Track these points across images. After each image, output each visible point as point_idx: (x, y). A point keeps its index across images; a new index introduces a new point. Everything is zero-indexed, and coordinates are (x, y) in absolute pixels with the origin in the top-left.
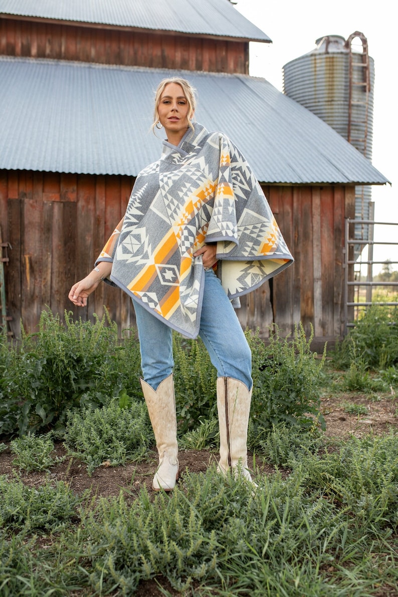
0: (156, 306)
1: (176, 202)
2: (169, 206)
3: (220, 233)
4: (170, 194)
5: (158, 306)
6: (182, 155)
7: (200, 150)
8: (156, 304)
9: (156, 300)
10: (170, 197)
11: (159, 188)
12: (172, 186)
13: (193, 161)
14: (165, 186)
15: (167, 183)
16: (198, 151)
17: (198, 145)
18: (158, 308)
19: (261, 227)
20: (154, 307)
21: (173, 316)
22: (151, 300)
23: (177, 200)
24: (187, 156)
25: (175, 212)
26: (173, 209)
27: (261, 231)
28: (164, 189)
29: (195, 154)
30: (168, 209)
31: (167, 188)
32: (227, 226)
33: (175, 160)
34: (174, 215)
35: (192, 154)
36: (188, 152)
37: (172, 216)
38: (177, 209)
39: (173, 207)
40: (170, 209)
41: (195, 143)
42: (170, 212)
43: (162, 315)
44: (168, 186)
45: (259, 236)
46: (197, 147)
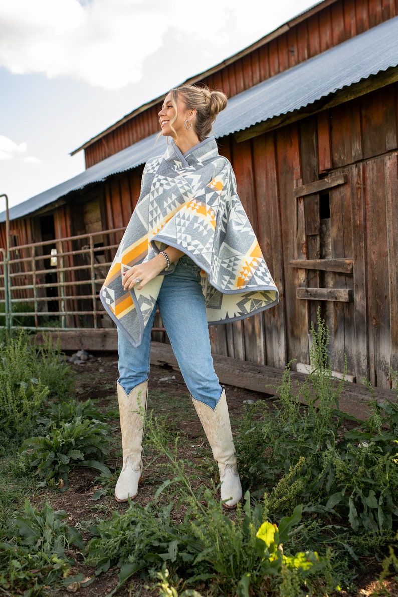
0: (111, 303)
1: (159, 211)
2: (152, 212)
3: (176, 240)
4: (157, 202)
5: (114, 304)
6: (183, 166)
7: (201, 167)
8: (112, 302)
9: (113, 298)
10: (156, 204)
11: (149, 192)
12: (162, 195)
13: (190, 175)
14: (156, 192)
15: (157, 190)
16: (198, 168)
17: (202, 163)
18: (113, 306)
19: (235, 260)
20: (109, 304)
21: (124, 317)
22: (108, 296)
23: (161, 209)
24: (187, 168)
25: (156, 220)
26: (154, 216)
27: (235, 264)
28: (153, 195)
29: (194, 169)
30: (150, 215)
31: (156, 195)
32: (186, 238)
33: (176, 167)
34: (154, 222)
35: (192, 168)
36: (190, 165)
37: (151, 223)
38: (158, 217)
39: (155, 215)
40: (152, 215)
41: (200, 160)
42: (151, 218)
43: (114, 313)
44: (158, 193)
45: (233, 270)
46: (200, 164)
